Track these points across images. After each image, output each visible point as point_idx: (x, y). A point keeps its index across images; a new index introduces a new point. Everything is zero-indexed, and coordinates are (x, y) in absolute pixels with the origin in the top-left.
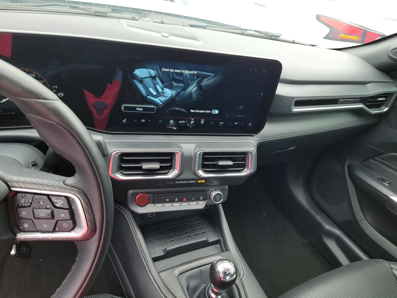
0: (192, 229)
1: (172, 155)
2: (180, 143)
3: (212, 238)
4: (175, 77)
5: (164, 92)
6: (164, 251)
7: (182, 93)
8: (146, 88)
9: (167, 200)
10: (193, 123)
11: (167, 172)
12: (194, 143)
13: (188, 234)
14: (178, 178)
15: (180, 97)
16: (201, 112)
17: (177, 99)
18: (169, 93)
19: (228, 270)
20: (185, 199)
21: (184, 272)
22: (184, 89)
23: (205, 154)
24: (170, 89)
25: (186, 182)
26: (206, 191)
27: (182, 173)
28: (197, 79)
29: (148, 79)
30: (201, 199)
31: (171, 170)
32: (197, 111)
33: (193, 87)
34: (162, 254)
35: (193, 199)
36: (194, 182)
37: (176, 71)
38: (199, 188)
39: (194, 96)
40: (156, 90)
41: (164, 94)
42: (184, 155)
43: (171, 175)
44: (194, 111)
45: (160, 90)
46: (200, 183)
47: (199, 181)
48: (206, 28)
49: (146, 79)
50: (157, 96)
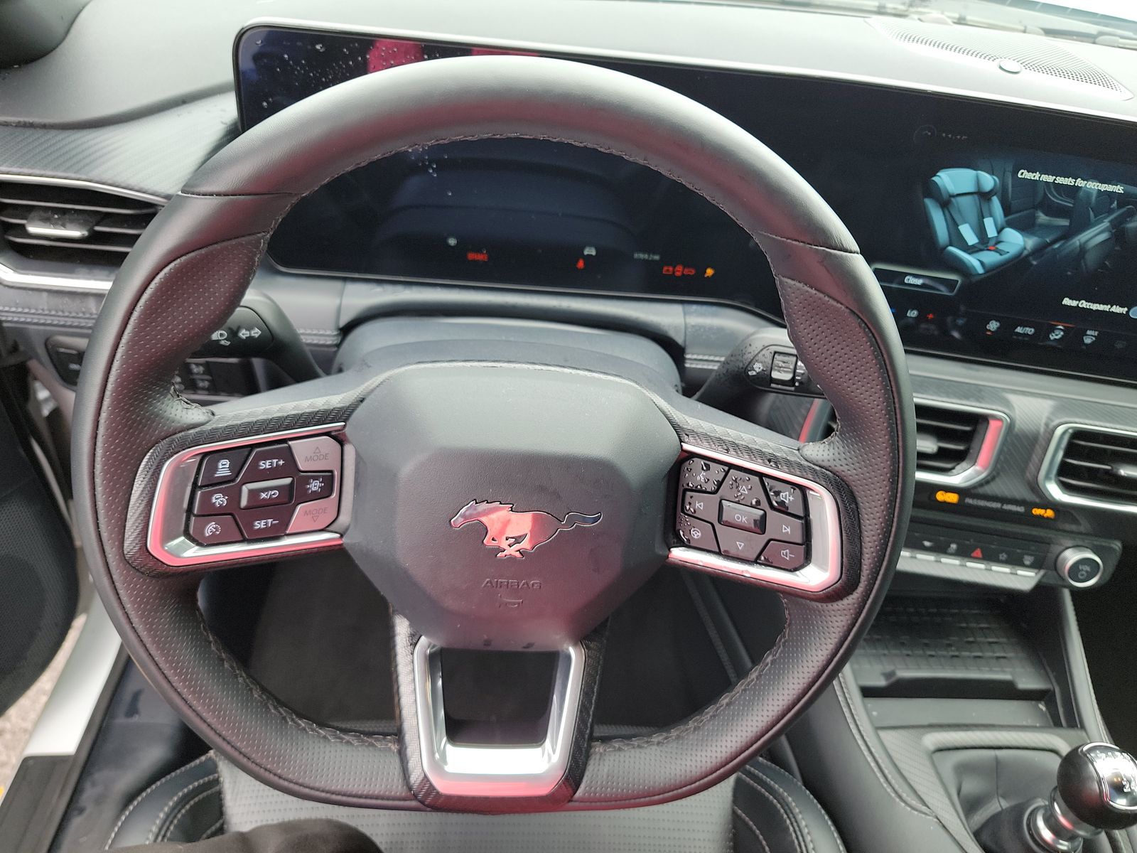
0: (966, 640)
1: (977, 422)
2: (1007, 392)
3: (1028, 680)
4: (1052, 198)
5: (1001, 240)
6: (888, 675)
7: (1056, 246)
8: (953, 225)
9: (927, 544)
10: (1057, 337)
11: (949, 466)
12: (1050, 397)
13: (954, 651)
14: (981, 491)
15: (1043, 258)
16: (1095, 307)
17: (1035, 263)
18: (1015, 241)
19: (1129, 782)
20: (978, 553)
21: (949, 749)
22: (1067, 234)
23: (1079, 434)
24: (1023, 233)
25: (996, 505)
26: (1048, 543)
27: (993, 478)
28: (1118, 208)
29: (969, 198)
30: (1027, 563)
31: (964, 465)
32: (1084, 304)
33: (1100, 230)
34: (882, 682)
35: (1003, 556)
36: (1021, 509)
37: (1060, 180)
38: (1026, 530)
39: (1091, 259)
40: (981, 231)
41: (1000, 247)
42: (1014, 428)
43: (962, 476)
44: (1074, 303)
45: (991, 232)
46: (1041, 517)
47: (1037, 511)
48: (1097, 40)
49: (960, 199)
50: (976, 249)
